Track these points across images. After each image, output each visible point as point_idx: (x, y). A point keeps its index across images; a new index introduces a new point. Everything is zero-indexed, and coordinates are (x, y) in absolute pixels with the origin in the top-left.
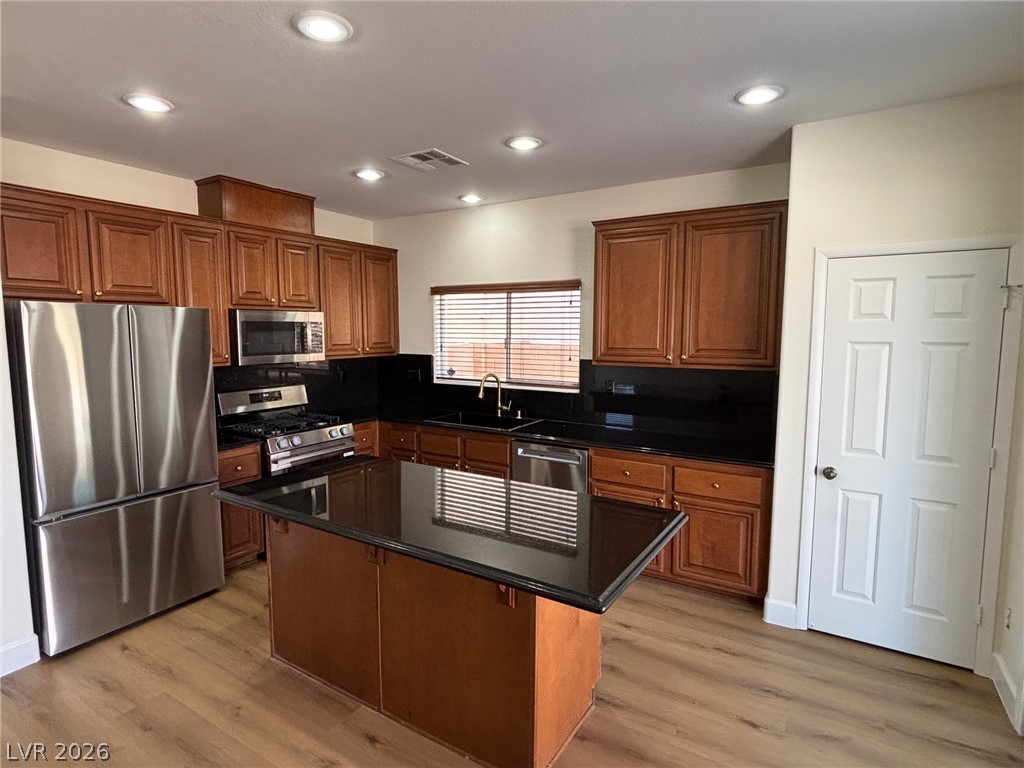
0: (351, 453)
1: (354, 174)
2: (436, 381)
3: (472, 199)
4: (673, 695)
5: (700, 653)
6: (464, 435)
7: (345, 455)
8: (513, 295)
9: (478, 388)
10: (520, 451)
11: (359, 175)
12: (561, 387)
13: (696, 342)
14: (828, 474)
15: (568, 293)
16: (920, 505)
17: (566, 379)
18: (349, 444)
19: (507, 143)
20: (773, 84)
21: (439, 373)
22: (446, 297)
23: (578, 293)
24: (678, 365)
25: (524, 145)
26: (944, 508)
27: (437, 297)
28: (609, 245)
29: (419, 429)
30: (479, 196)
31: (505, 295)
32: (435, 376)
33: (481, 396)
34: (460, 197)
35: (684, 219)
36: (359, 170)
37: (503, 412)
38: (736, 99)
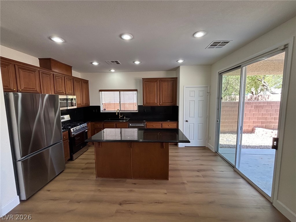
0: (87, 131)
1: (92, 63)
2: (101, 112)
3: (113, 71)
4: (176, 160)
5: (174, 154)
6: (116, 123)
7: (86, 131)
8: (121, 92)
9: (116, 113)
10: (130, 125)
11: (93, 63)
12: (134, 111)
13: (162, 102)
14: (187, 121)
15: (133, 92)
16: (199, 124)
17: (134, 109)
18: (87, 128)
19: (134, 62)
20: (182, 60)
21: (102, 110)
22: (102, 92)
23: (136, 92)
24: (159, 105)
25: (137, 63)
26: (202, 124)
27: (101, 92)
28: (146, 83)
29: (103, 123)
30: (115, 70)
31: (119, 92)
32: (101, 110)
33: (117, 114)
34: (110, 70)
35: (160, 79)
36: (93, 62)
37: (121, 117)
38: (177, 61)
